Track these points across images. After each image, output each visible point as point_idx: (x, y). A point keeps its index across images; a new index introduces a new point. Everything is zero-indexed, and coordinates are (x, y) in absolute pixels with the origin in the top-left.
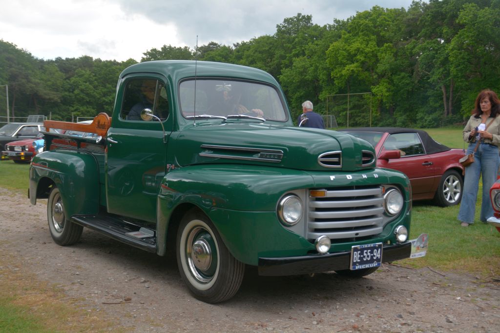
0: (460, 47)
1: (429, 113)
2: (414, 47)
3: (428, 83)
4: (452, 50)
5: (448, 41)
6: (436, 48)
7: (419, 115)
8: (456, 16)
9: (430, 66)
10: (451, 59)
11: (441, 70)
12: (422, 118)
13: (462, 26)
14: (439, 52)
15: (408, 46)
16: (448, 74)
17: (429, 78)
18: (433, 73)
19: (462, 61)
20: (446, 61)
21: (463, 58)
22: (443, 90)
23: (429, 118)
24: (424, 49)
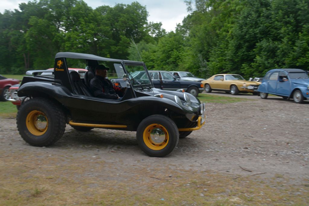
0: (31, 36)
1: (18, 67)
2: (8, 33)
3: (16, 52)
4: (27, 37)
5: (25, 32)
6: (19, 35)
7: (12, 68)
8: (28, 21)
9: (17, 43)
10: (27, 41)
11: (22, 46)
12: (14, 70)
13: (31, 26)
14: (21, 37)
15: (5, 32)
16: (26, 48)
17: (17, 49)
18: (18, 47)
19: (32, 42)
20: (24, 42)
21: (33, 41)
22: (24, 56)
23: (18, 70)
24: (13, 35)
